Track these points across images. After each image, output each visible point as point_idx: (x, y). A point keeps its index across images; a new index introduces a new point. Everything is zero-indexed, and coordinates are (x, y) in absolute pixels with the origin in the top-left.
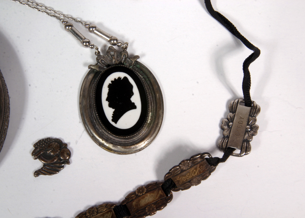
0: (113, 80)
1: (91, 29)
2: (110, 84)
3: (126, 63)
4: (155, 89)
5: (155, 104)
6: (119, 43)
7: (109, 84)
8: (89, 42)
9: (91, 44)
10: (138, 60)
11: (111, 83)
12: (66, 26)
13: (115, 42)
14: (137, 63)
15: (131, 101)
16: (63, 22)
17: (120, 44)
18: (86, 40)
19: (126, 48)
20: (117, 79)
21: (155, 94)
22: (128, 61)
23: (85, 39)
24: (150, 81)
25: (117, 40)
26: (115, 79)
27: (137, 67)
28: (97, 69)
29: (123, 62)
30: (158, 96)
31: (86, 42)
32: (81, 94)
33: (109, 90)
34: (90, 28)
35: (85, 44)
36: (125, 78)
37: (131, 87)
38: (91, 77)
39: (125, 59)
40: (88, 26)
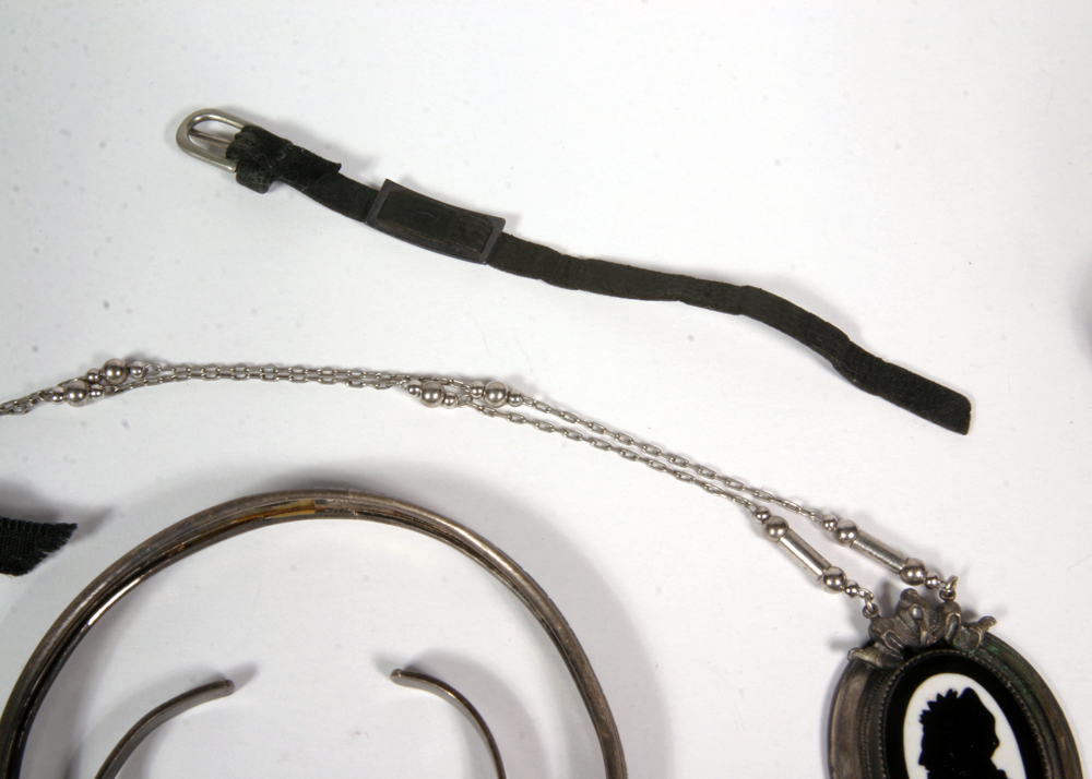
0: (934, 699)
1: (843, 535)
2: (925, 712)
3: (958, 640)
4: (1052, 722)
5: (1056, 770)
6: (931, 579)
7: (921, 713)
8: (841, 576)
9: (849, 584)
10: (992, 630)
11: (927, 708)
12: (769, 527)
13: (919, 574)
14: (989, 638)
15: (993, 766)
16: (757, 513)
17: (934, 582)
18: (832, 571)
19: (952, 594)
20: (944, 694)
21: (1054, 738)
22: (963, 633)
23: (830, 566)
24: (1034, 696)
25: (921, 567)
26: (939, 696)
27: (991, 653)
28: (878, 664)
29: (947, 637)
30: (1064, 744)
31: (833, 577)
32: (833, 739)
33: (925, 730)
34: (839, 531)
35: (829, 582)
36: (969, 692)
37: (990, 720)
38: (858, 684)
39: (956, 628)
40: (832, 524)
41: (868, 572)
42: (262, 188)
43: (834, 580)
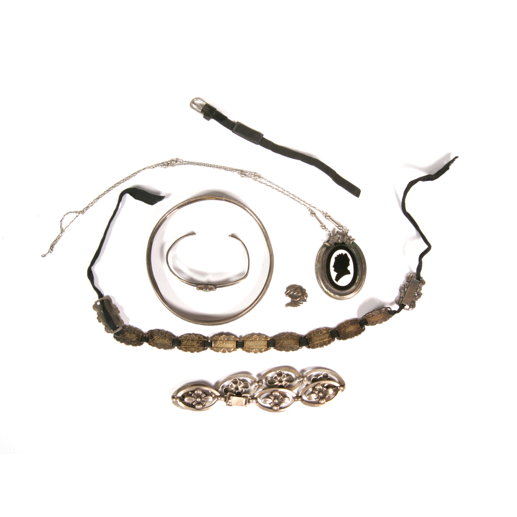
0: (338, 254)
2: (336, 257)
3: (346, 243)
4: (362, 262)
5: (361, 271)
6: (344, 229)
8: (325, 226)
9: (326, 228)
10: (354, 241)
11: (337, 256)
12: (311, 214)
13: (341, 228)
14: (353, 243)
15: (347, 269)
16: (310, 210)
18: (323, 225)
19: (347, 233)
20: (341, 254)
21: (362, 265)
22: (348, 241)
23: (323, 224)
24: (360, 256)
25: (342, 226)
26: (339, 254)
27: (353, 246)
28: (329, 246)
29: (344, 242)
30: (364, 266)
31: (323, 226)
33: (335, 260)
34: (326, 216)
36: (346, 254)
37: (349, 260)
38: (324, 249)
39: (347, 240)
41: (331, 226)
42: (208, 119)
43: (324, 227)
